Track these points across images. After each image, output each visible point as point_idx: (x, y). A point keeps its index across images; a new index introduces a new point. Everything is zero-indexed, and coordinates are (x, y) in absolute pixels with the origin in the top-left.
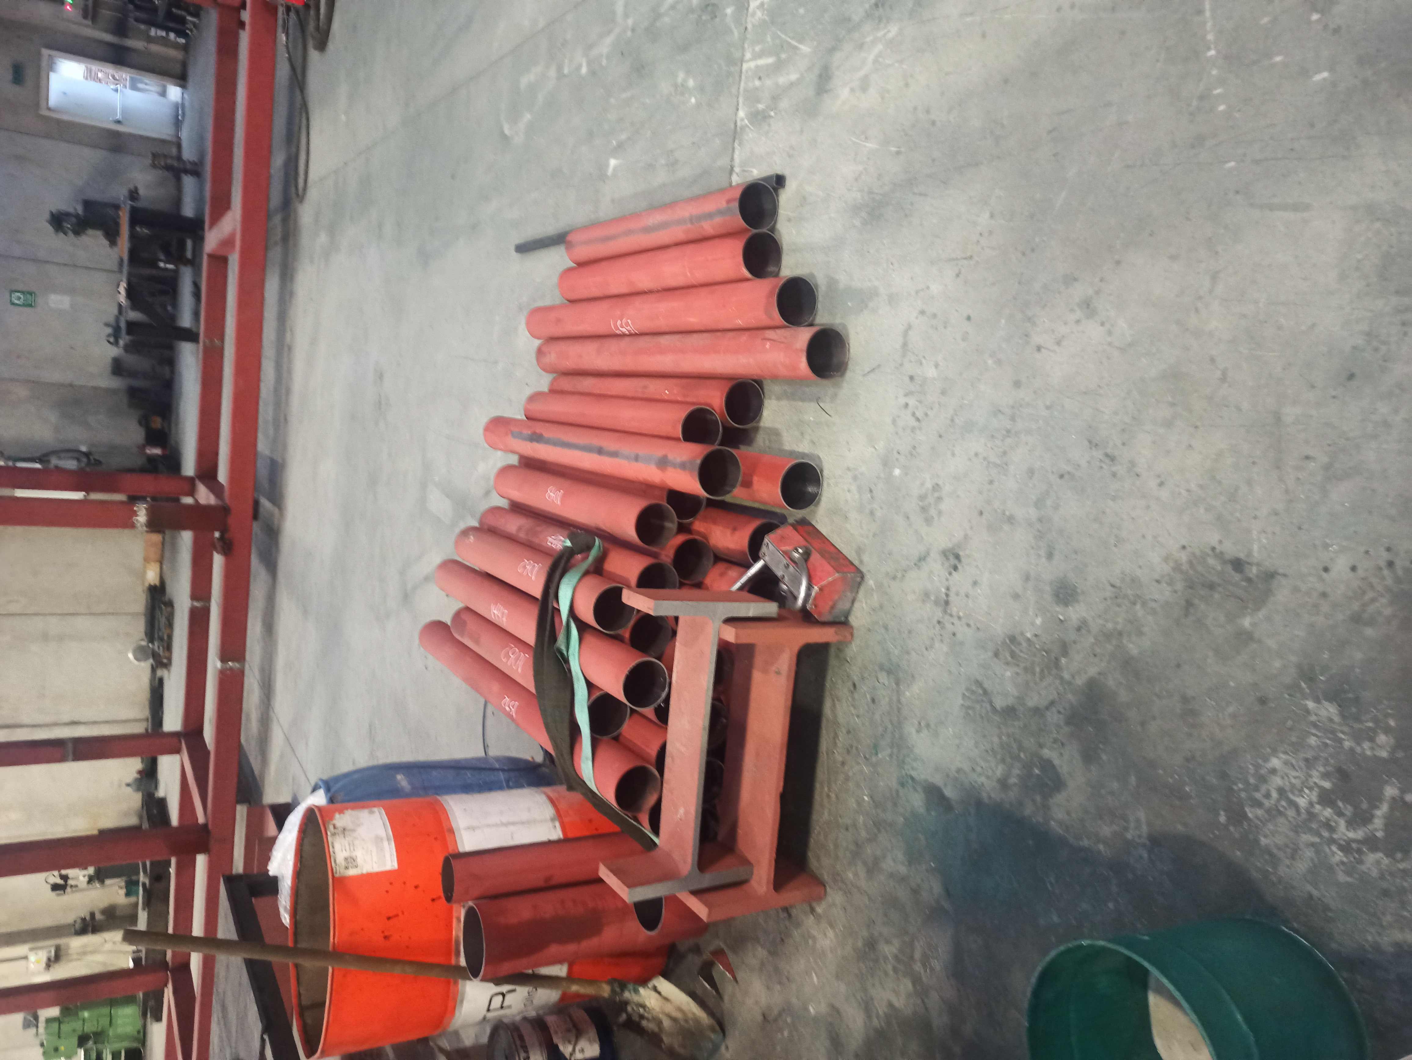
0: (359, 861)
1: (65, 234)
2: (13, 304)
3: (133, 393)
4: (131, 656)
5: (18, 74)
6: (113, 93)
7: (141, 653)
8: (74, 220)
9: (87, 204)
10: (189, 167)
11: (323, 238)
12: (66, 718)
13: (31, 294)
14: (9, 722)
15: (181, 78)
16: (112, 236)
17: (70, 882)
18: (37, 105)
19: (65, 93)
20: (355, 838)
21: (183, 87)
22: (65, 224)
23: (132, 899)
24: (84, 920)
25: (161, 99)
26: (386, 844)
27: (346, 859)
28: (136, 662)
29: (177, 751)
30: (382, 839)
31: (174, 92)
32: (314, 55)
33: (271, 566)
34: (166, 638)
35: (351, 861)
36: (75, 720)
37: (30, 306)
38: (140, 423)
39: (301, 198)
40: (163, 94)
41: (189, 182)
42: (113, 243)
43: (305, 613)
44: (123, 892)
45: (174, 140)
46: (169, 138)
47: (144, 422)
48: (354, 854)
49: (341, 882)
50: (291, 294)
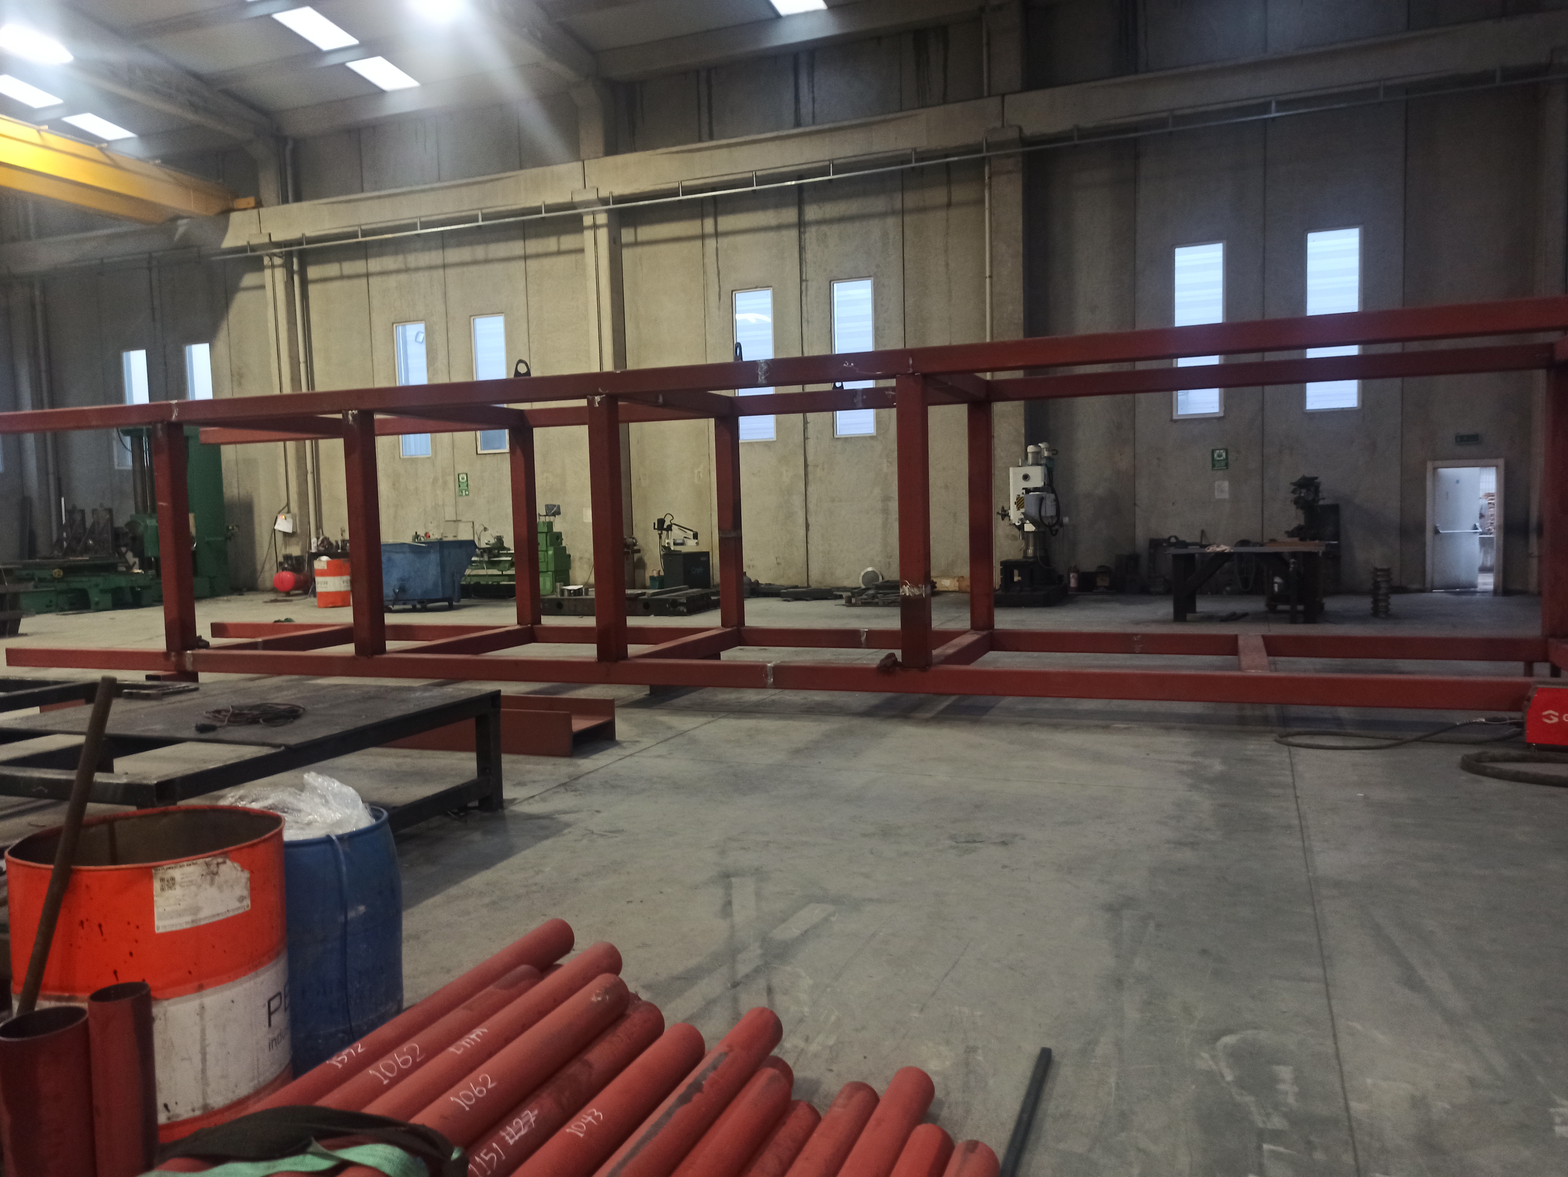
0: (169, 893)
1: (1294, 492)
2: (1213, 452)
3: (1133, 559)
4: (870, 569)
5: (1470, 439)
6: (1472, 525)
7: (870, 578)
8: (1310, 498)
9: (1334, 509)
10: (1382, 604)
11: (1217, 767)
12: (811, 521)
13: (1227, 465)
14: (810, 477)
15: (1504, 589)
16: (1299, 533)
17: (665, 532)
18: (1435, 459)
19: (1458, 482)
20: (199, 886)
21: (1495, 592)
22: (1304, 491)
23: (648, 583)
24: (635, 545)
25: (1477, 570)
26: (189, 918)
27: (173, 879)
28: (863, 573)
29: (724, 624)
30: (195, 914)
31: (1486, 582)
32: (1459, 753)
33: (871, 713)
34: (876, 600)
35: (171, 883)
36: (810, 527)
37: (1213, 466)
38: (1101, 567)
39: (1282, 740)
40: (1484, 570)
41: (1365, 604)
42: (1291, 534)
43: (797, 752)
44: (655, 574)
45: (1428, 586)
46: (1428, 578)
47: (1103, 570)
48: (177, 887)
49: (148, 875)
50: (1168, 729)
